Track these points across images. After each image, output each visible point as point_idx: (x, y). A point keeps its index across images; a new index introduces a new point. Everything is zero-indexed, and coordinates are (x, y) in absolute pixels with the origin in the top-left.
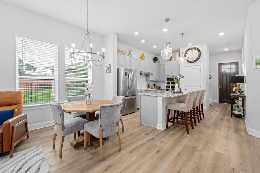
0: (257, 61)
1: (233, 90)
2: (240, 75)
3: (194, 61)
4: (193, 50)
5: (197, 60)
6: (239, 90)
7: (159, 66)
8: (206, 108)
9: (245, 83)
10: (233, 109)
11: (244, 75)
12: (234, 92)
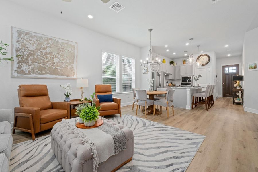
3: (205, 64)
4: (204, 56)
5: (207, 63)
6: (239, 86)
7: (175, 68)
9: (244, 81)
11: (243, 75)
12: (235, 87)
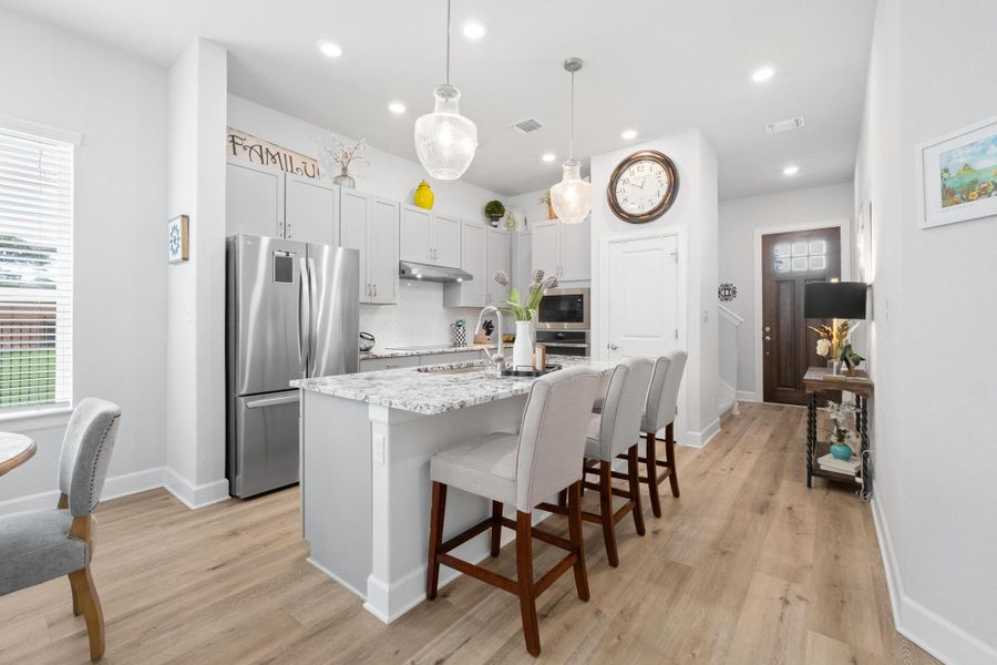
0: (953, 175)
1: (819, 352)
2: (845, 278)
3: (651, 213)
4: (647, 165)
5: (662, 209)
6: (844, 353)
7: (511, 242)
8: (699, 434)
9: (873, 319)
10: (820, 438)
11: (869, 278)
12: (823, 362)
